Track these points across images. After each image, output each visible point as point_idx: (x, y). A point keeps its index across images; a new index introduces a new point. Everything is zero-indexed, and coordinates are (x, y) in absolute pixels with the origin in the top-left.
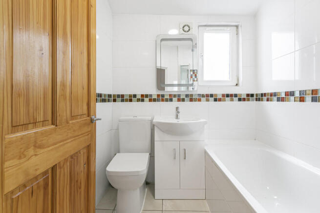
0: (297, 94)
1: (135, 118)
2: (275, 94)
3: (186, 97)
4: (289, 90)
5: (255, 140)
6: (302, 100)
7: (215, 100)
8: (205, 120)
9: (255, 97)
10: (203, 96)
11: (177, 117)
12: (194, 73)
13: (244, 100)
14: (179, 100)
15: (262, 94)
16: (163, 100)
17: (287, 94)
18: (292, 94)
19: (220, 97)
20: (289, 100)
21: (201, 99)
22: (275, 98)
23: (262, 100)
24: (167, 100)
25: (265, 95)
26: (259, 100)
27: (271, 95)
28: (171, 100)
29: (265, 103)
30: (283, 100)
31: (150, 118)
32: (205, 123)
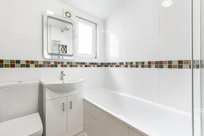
0: (125, 64)
1: (21, 83)
2: (114, 64)
3: (67, 64)
4: (121, 62)
5: (104, 87)
6: (127, 66)
7: (86, 66)
8: (83, 80)
9: (104, 65)
10: (79, 63)
11: (62, 79)
12: (63, 47)
13: (100, 66)
14: (62, 66)
15: (108, 63)
16: (49, 66)
17: (120, 64)
18: (122, 63)
19: (88, 64)
20: (121, 67)
21: (77, 66)
22: (115, 66)
23: (108, 67)
24: (52, 66)
25: (109, 64)
26: (106, 67)
27: (113, 64)
28: (56, 66)
29: (109, 68)
30: (118, 66)
31: (38, 82)
32: (84, 81)
